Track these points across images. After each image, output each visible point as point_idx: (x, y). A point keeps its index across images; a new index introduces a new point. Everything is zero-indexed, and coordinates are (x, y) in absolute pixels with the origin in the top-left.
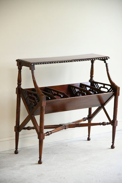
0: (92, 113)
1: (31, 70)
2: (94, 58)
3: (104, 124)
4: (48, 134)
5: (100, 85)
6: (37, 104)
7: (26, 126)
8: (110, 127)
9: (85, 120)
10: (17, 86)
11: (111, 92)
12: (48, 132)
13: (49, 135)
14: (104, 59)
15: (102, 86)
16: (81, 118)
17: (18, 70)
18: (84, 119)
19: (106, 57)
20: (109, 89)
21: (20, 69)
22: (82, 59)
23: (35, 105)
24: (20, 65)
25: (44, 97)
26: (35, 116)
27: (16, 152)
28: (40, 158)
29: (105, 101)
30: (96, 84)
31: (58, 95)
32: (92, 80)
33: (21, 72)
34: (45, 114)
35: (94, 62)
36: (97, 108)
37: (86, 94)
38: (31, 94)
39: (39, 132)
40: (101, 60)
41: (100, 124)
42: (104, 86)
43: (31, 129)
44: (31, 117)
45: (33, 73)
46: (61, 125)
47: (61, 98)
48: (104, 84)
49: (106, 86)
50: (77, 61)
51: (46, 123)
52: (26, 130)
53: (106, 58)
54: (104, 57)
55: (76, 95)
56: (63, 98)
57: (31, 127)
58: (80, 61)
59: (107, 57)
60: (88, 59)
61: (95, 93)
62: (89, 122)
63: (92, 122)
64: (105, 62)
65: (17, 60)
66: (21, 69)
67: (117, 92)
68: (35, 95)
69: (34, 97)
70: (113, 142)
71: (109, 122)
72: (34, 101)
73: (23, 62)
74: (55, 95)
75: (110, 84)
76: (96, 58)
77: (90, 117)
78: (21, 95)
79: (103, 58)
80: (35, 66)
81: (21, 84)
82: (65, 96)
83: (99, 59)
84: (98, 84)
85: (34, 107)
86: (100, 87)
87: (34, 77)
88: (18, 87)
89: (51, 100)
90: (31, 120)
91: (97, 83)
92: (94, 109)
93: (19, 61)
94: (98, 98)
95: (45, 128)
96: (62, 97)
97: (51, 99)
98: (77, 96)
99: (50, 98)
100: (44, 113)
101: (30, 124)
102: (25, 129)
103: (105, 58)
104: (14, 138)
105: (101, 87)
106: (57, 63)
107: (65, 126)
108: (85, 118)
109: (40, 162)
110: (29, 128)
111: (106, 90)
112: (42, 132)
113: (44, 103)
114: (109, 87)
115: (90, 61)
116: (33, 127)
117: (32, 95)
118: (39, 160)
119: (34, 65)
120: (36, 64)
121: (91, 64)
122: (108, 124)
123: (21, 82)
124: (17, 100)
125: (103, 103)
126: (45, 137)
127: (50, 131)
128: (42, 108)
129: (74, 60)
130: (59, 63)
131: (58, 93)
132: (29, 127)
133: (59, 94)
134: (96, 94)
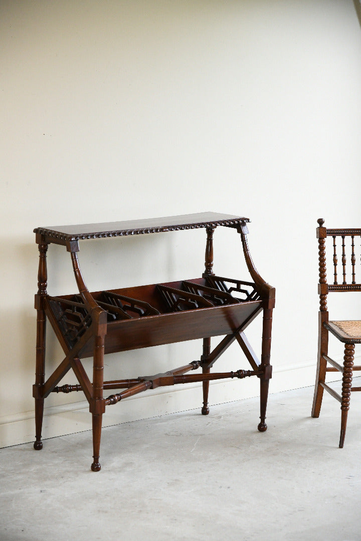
0: (211, 351)
1: (69, 253)
2: (214, 223)
3: (241, 374)
4: (112, 400)
5: (229, 285)
6: (84, 331)
7: (60, 384)
8: (255, 381)
9: (196, 368)
10: (36, 290)
11: (254, 299)
12: (112, 397)
13: (114, 402)
14: (238, 224)
15: (235, 285)
16: (187, 363)
17: (38, 253)
18: (194, 365)
19: (243, 219)
20: (250, 293)
21: (43, 251)
22: (187, 225)
23: (81, 335)
24: (44, 241)
25: (102, 314)
26: (81, 360)
27: (38, 446)
28: (96, 456)
29: (241, 323)
30: (220, 283)
31: (132, 309)
32: (210, 273)
33: (45, 257)
34: (105, 354)
35: (213, 231)
36: (223, 337)
37: (197, 306)
38: (70, 307)
39: (92, 395)
40: (230, 226)
41: (231, 375)
42: (238, 286)
43: (71, 390)
44: (72, 362)
45: (74, 259)
46: (141, 380)
47: (141, 315)
48: (239, 283)
49: (243, 287)
50: (177, 230)
51: (107, 377)
52: (61, 393)
53: (243, 221)
54: (238, 220)
55: (174, 309)
56: (145, 315)
57: (73, 386)
58: (182, 229)
59: (246, 219)
60: (200, 225)
61: (219, 304)
62: (206, 370)
63: (213, 370)
64: (240, 231)
65: (36, 231)
66: (46, 250)
67: (270, 300)
68: (80, 310)
69: (79, 314)
70: (263, 417)
71: (252, 369)
72: (78, 324)
73: (50, 233)
74: (125, 308)
75: (253, 282)
76: (218, 222)
77: (208, 358)
78: (47, 311)
79: (234, 222)
80: (80, 241)
81: (46, 286)
82: (149, 312)
83: (226, 225)
84: (226, 283)
85: (79, 338)
86: (228, 288)
87: (77, 268)
88: (39, 292)
89: (119, 322)
90: (71, 368)
91: (223, 280)
92: (216, 341)
93: (41, 231)
94: (224, 315)
95: (106, 388)
96: (143, 312)
97: (117, 319)
98: (175, 311)
99: (115, 317)
100: (103, 350)
101: (70, 378)
102: (57, 390)
103: (241, 221)
104: (33, 414)
105: (232, 289)
106: (130, 236)
107: (151, 381)
108: (194, 362)
109: (95, 467)
110: (66, 389)
111: (244, 296)
112: (100, 397)
113: (103, 329)
114: (250, 289)
115: (204, 229)
116: (77, 386)
117: (74, 311)
118: (94, 463)
119: (77, 240)
120: (81, 237)
121: (206, 236)
122: (249, 374)
123: (45, 281)
124: (38, 323)
125: (237, 326)
126: (107, 407)
127: (118, 395)
128: (98, 339)
129: (168, 227)
130: (134, 234)
131: (133, 305)
132: (66, 386)
133: (136, 307)
134: (221, 304)
